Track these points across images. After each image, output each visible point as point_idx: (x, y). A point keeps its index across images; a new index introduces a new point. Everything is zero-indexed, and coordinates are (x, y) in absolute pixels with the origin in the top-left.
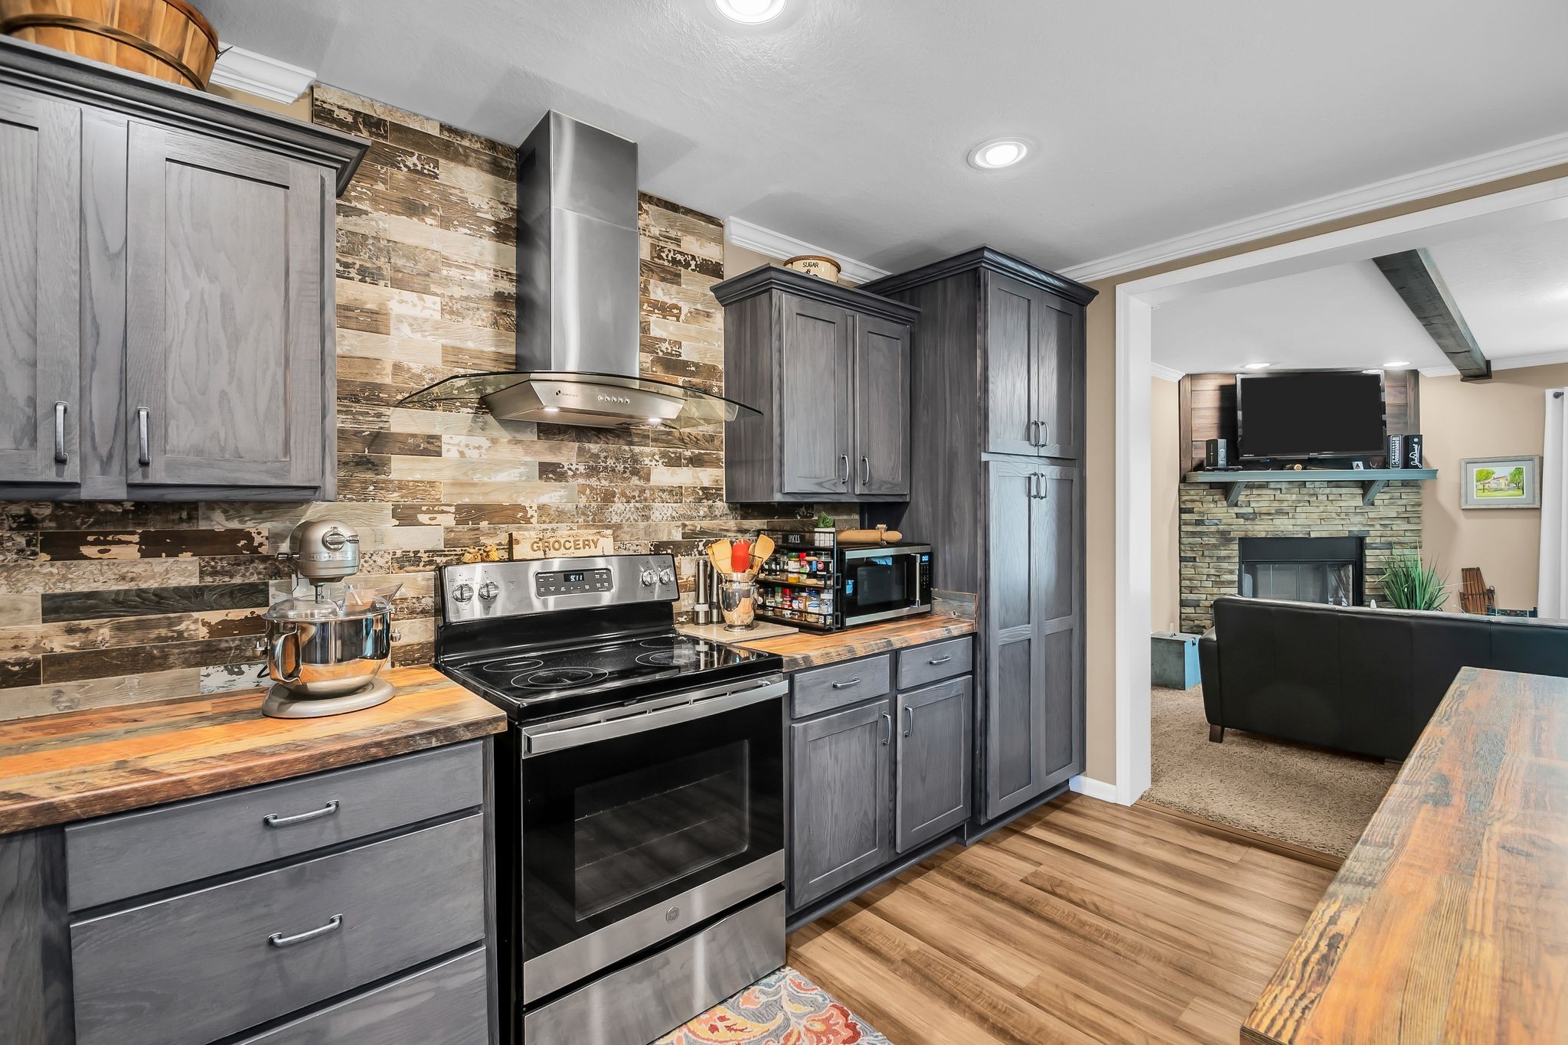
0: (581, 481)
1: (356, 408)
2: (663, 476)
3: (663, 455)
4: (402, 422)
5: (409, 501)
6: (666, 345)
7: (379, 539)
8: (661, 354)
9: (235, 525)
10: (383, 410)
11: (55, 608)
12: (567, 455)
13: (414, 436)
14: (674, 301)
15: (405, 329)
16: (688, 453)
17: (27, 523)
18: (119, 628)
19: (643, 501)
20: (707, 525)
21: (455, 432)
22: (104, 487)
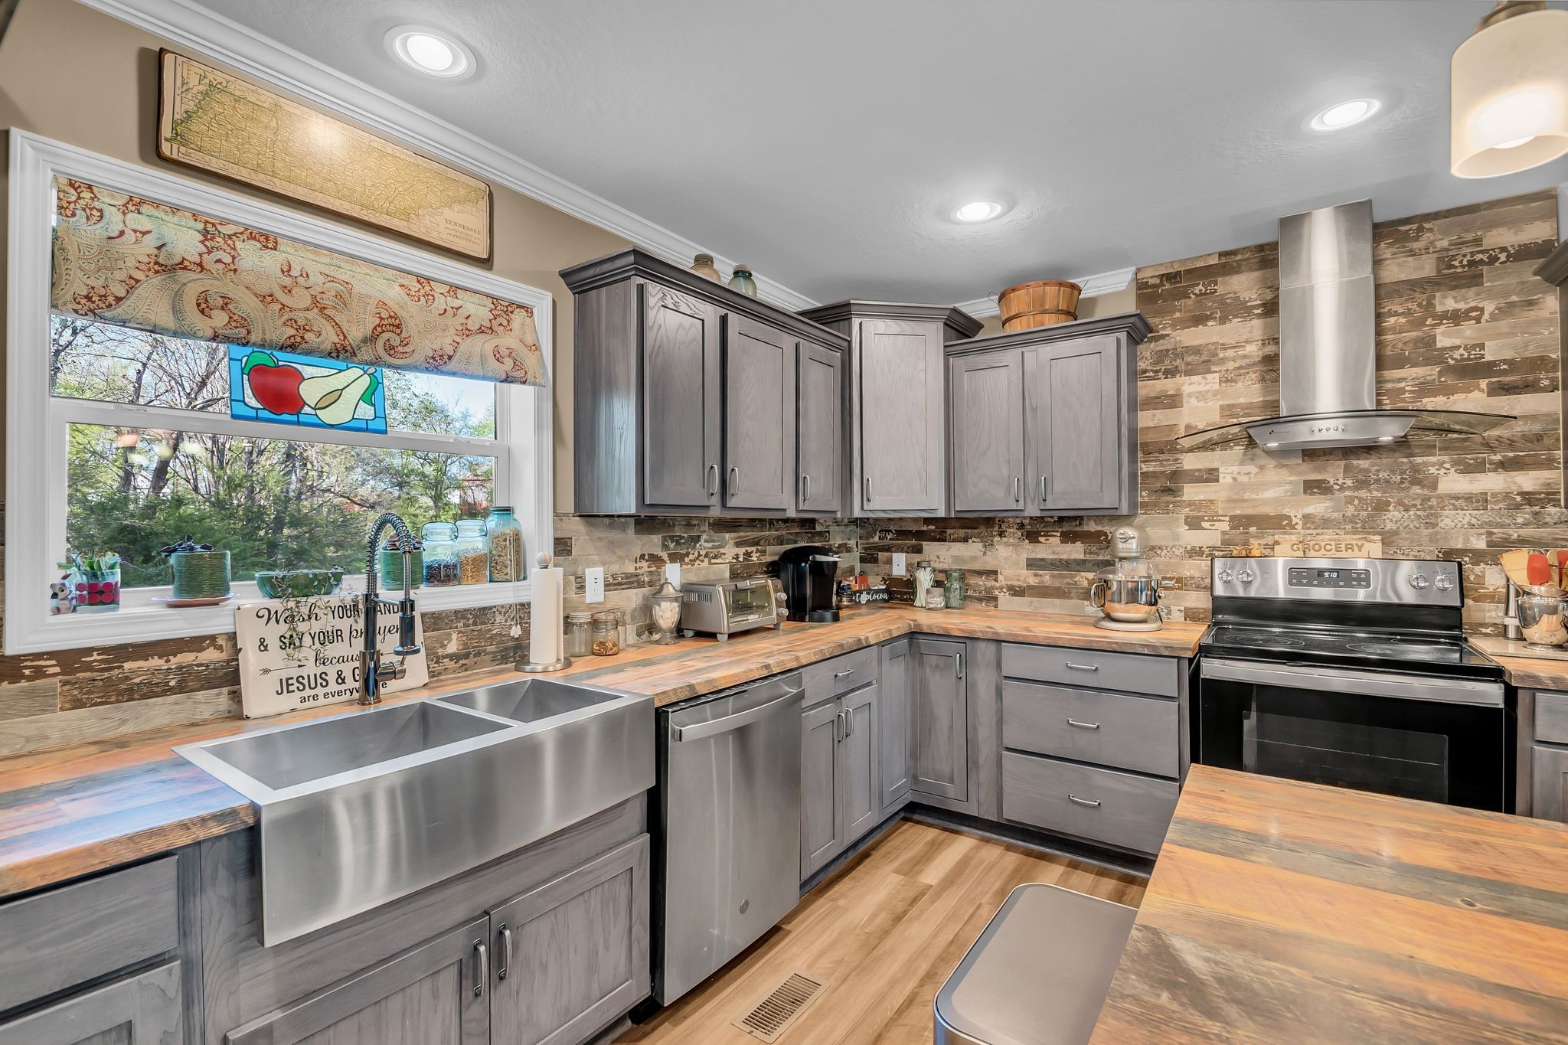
0: (1348, 493)
1: (1163, 457)
2: (1453, 482)
3: (1455, 463)
4: (1190, 462)
5: (1196, 514)
6: (1461, 351)
7: (1176, 537)
8: (1452, 362)
9: (1099, 528)
10: (1178, 456)
11: (1032, 564)
12: (1334, 473)
13: (1199, 470)
14: (1472, 304)
15: (1193, 401)
16: (1498, 457)
17: (1021, 526)
18: (1053, 576)
19: (1428, 509)
20: (1528, 532)
21: (1230, 465)
22: (1033, 511)
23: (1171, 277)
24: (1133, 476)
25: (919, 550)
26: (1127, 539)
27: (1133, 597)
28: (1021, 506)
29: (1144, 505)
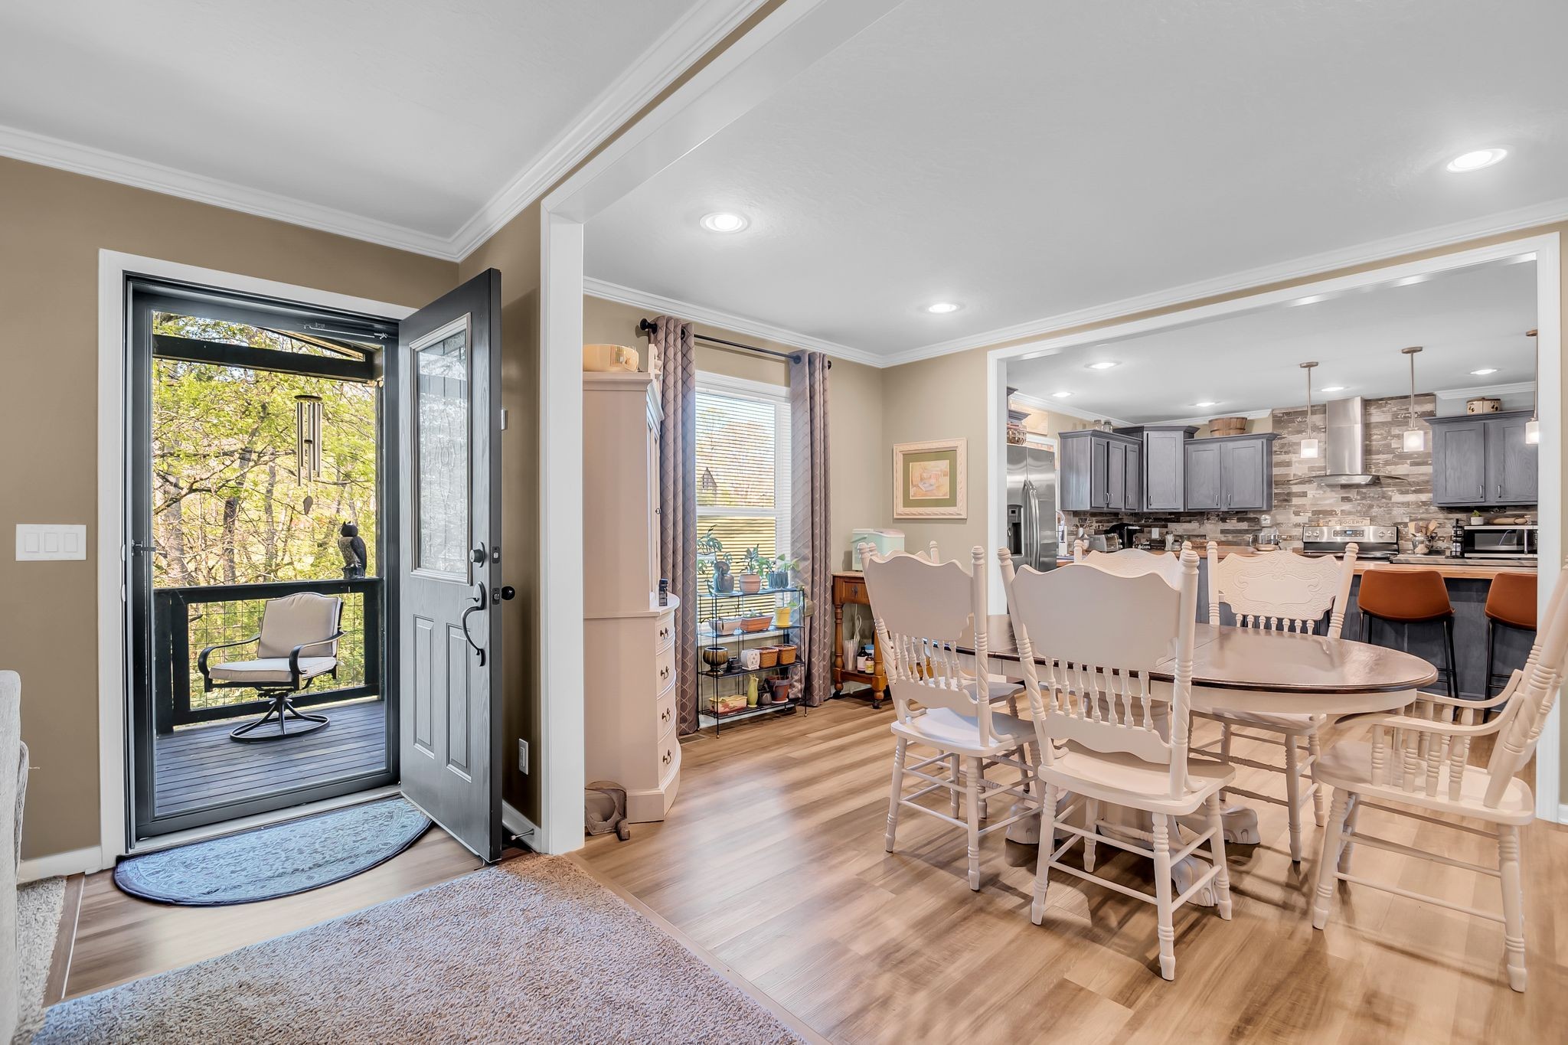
0: (1358, 502)
1: (1284, 487)
2: (1397, 498)
3: (1398, 490)
4: (1295, 489)
5: (1297, 509)
7: (1289, 519)
9: (1255, 516)
10: (1290, 486)
11: (1223, 532)
12: (1353, 494)
13: (1299, 492)
15: (1297, 464)
16: (1413, 489)
17: (1218, 515)
18: (1233, 537)
19: (1389, 508)
20: (1424, 516)
21: (1312, 491)
22: (1224, 509)
23: (1288, 414)
24: (1270, 495)
25: (1166, 526)
26: (1266, 519)
27: (1269, 542)
28: (1219, 507)
29: (1275, 506)
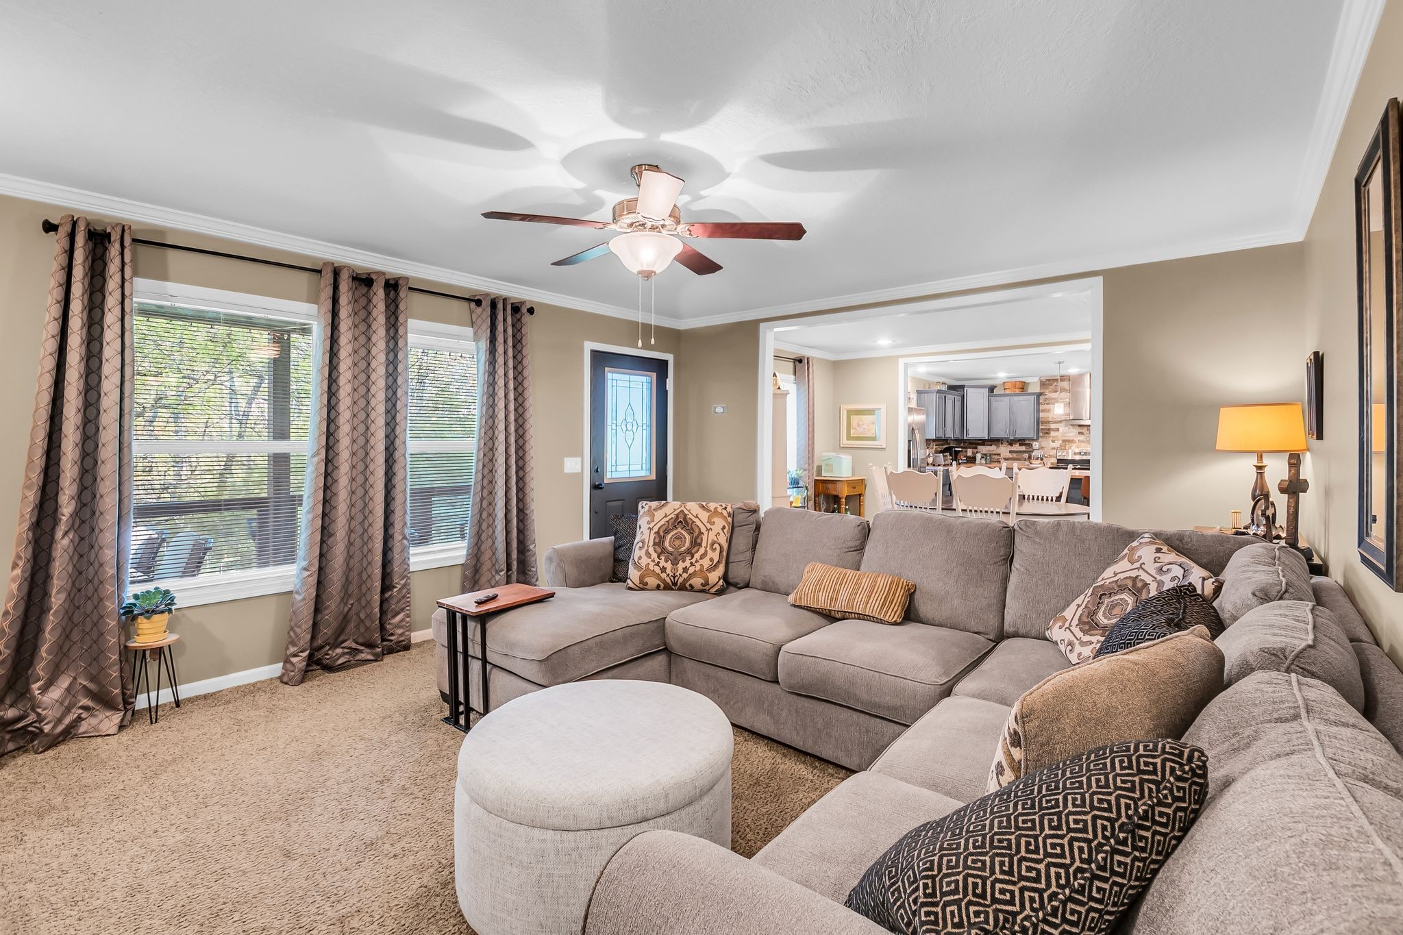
1: (1046, 425)
5: (1053, 439)
7: (1049, 445)
9: (1029, 442)
10: (1049, 424)
13: (1055, 428)
15: (1054, 411)
17: (1008, 442)
18: (1016, 455)
21: (1062, 428)
22: (1012, 438)
23: (1048, 380)
24: (1038, 430)
25: (976, 448)
26: (1036, 445)
27: (1037, 459)
28: (1008, 436)
29: (1041, 436)
